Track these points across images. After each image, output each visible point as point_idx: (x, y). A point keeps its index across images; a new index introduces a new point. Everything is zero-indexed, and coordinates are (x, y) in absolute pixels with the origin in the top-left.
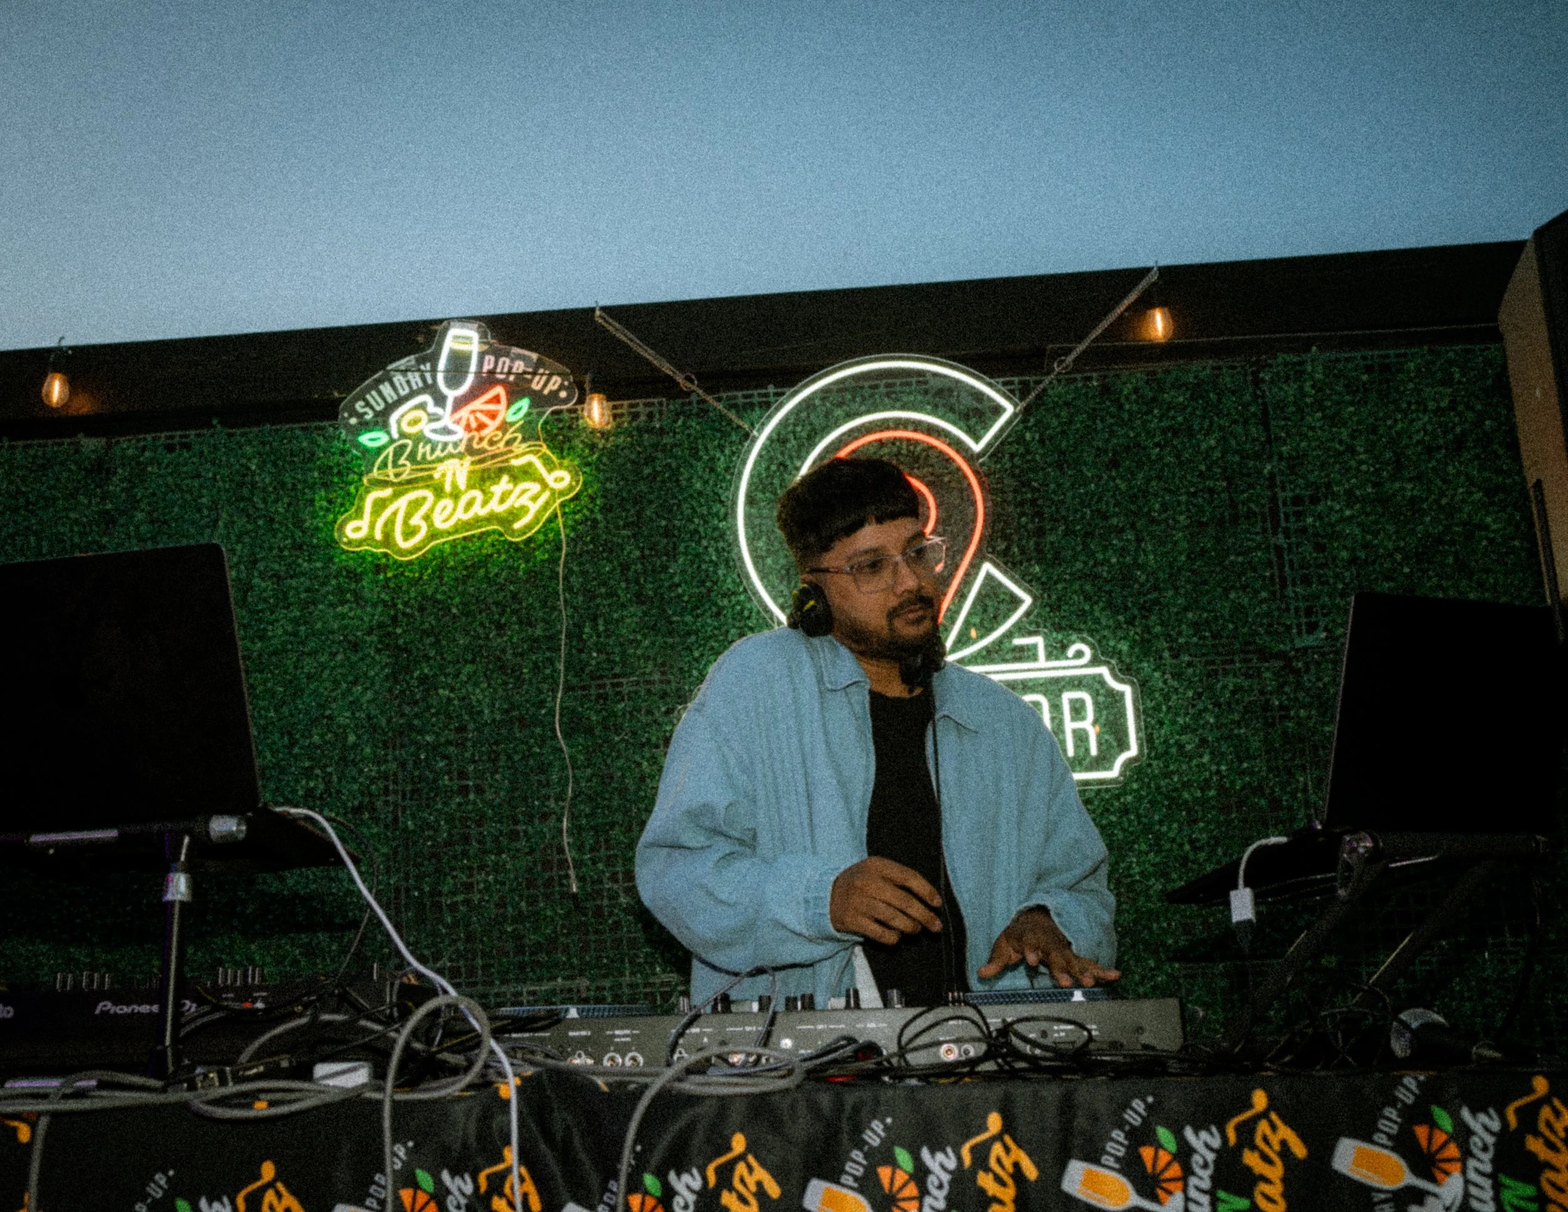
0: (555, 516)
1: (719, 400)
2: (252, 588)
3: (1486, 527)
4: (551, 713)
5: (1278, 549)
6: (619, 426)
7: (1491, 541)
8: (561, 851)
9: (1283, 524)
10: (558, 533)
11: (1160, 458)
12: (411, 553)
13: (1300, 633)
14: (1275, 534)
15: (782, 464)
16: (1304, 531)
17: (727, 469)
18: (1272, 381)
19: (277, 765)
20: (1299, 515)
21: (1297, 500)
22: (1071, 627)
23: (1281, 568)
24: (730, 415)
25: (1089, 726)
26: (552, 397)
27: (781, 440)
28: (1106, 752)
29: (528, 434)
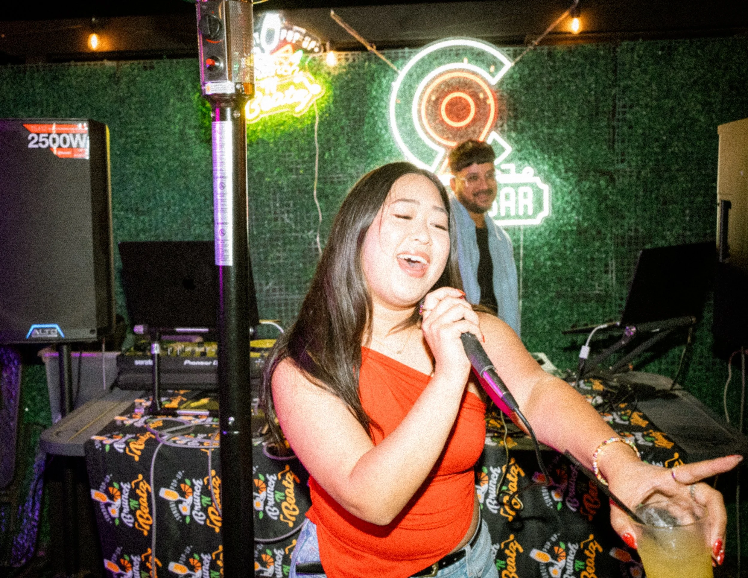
0: (313, 105)
1: (383, 54)
2: (185, 134)
3: (700, 121)
4: (312, 189)
5: (614, 128)
6: (340, 65)
7: (701, 126)
8: (316, 243)
9: (617, 116)
10: (314, 112)
11: (569, 86)
12: (252, 120)
13: (618, 163)
14: (613, 120)
15: (410, 86)
16: (625, 120)
17: (386, 87)
18: (621, 52)
19: (200, 207)
20: (624, 113)
21: (624, 106)
22: (525, 159)
23: (614, 135)
24: (389, 62)
25: (530, 202)
26: (312, 51)
27: (410, 75)
28: (535, 213)
29: (302, 68)
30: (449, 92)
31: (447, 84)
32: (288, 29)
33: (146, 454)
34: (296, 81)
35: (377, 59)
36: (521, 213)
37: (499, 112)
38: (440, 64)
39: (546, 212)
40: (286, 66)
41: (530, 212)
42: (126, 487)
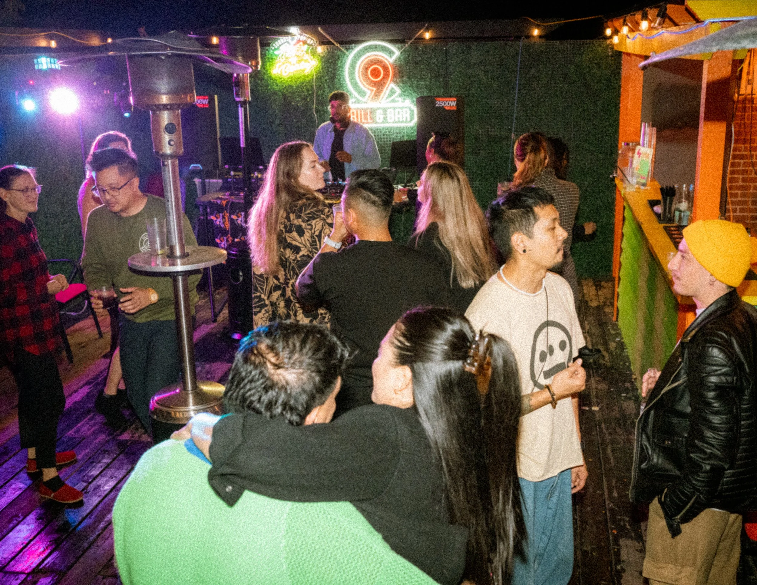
1: (342, 47)
6: (324, 51)
10: (313, 73)
15: (355, 61)
22: (407, 95)
24: (345, 51)
25: (408, 115)
26: (311, 45)
27: (355, 57)
28: (411, 120)
29: (307, 52)
30: (372, 65)
31: (371, 61)
32: (301, 35)
33: (227, 205)
34: (304, 58)
35: (340, 50)
36: (405, 120)
37: (395, 74)
38: (368, 52)
39: (416, 120)
40: (300, 52)
41: (409, 120)
42: (221, 215)
